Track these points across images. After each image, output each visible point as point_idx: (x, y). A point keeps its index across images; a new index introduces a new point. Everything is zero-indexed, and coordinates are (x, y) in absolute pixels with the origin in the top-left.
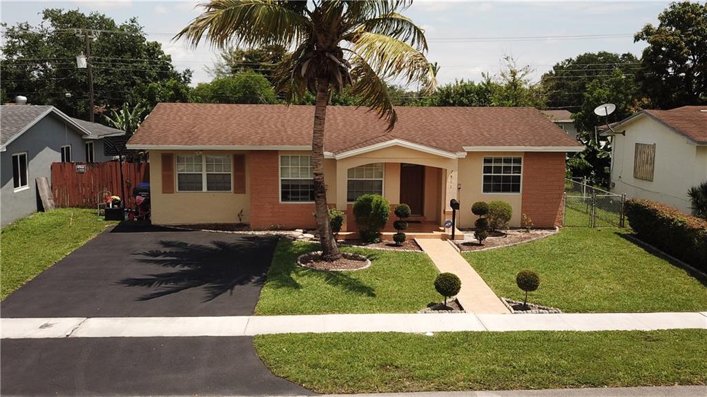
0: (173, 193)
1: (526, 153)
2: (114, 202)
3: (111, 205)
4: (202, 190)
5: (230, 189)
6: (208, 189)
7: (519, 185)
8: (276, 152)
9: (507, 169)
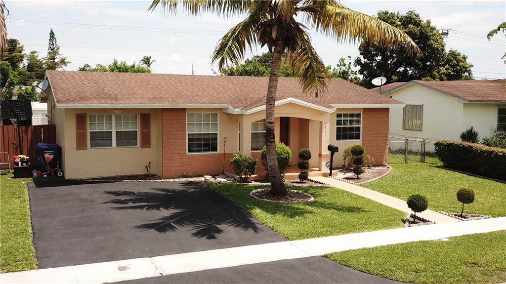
0: (86, 149)
1: (365, 109)
2: (22, 161)
3: (20, 163)
4: (111, 145)
5: (137, 145)
6: (117, 145)
7: (359, 134)
8: (184, 110)
9: (351, 122)
